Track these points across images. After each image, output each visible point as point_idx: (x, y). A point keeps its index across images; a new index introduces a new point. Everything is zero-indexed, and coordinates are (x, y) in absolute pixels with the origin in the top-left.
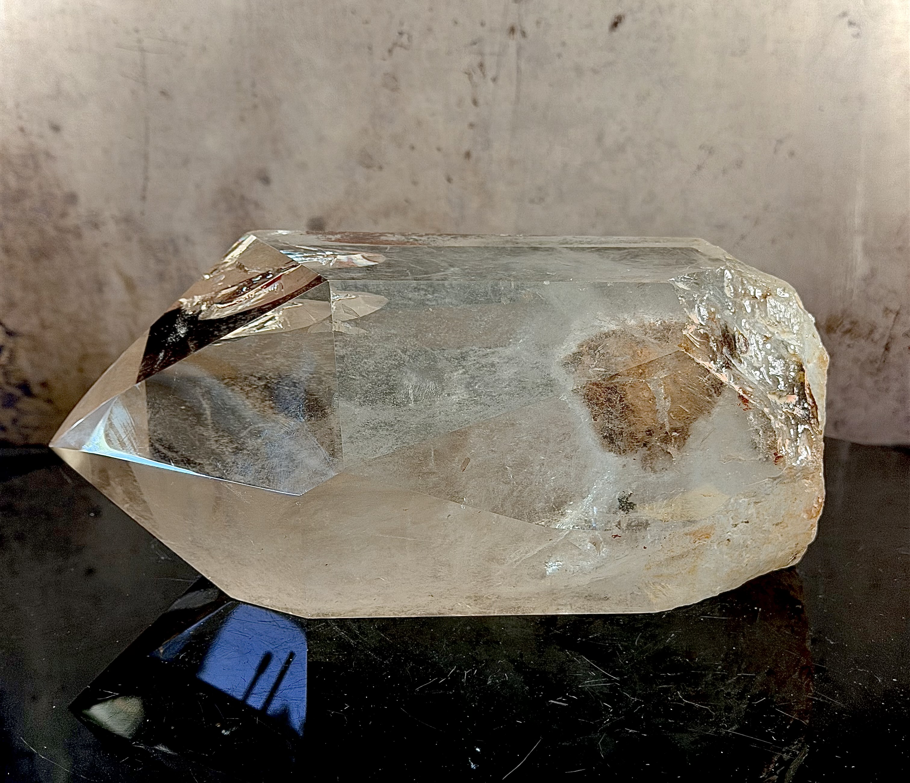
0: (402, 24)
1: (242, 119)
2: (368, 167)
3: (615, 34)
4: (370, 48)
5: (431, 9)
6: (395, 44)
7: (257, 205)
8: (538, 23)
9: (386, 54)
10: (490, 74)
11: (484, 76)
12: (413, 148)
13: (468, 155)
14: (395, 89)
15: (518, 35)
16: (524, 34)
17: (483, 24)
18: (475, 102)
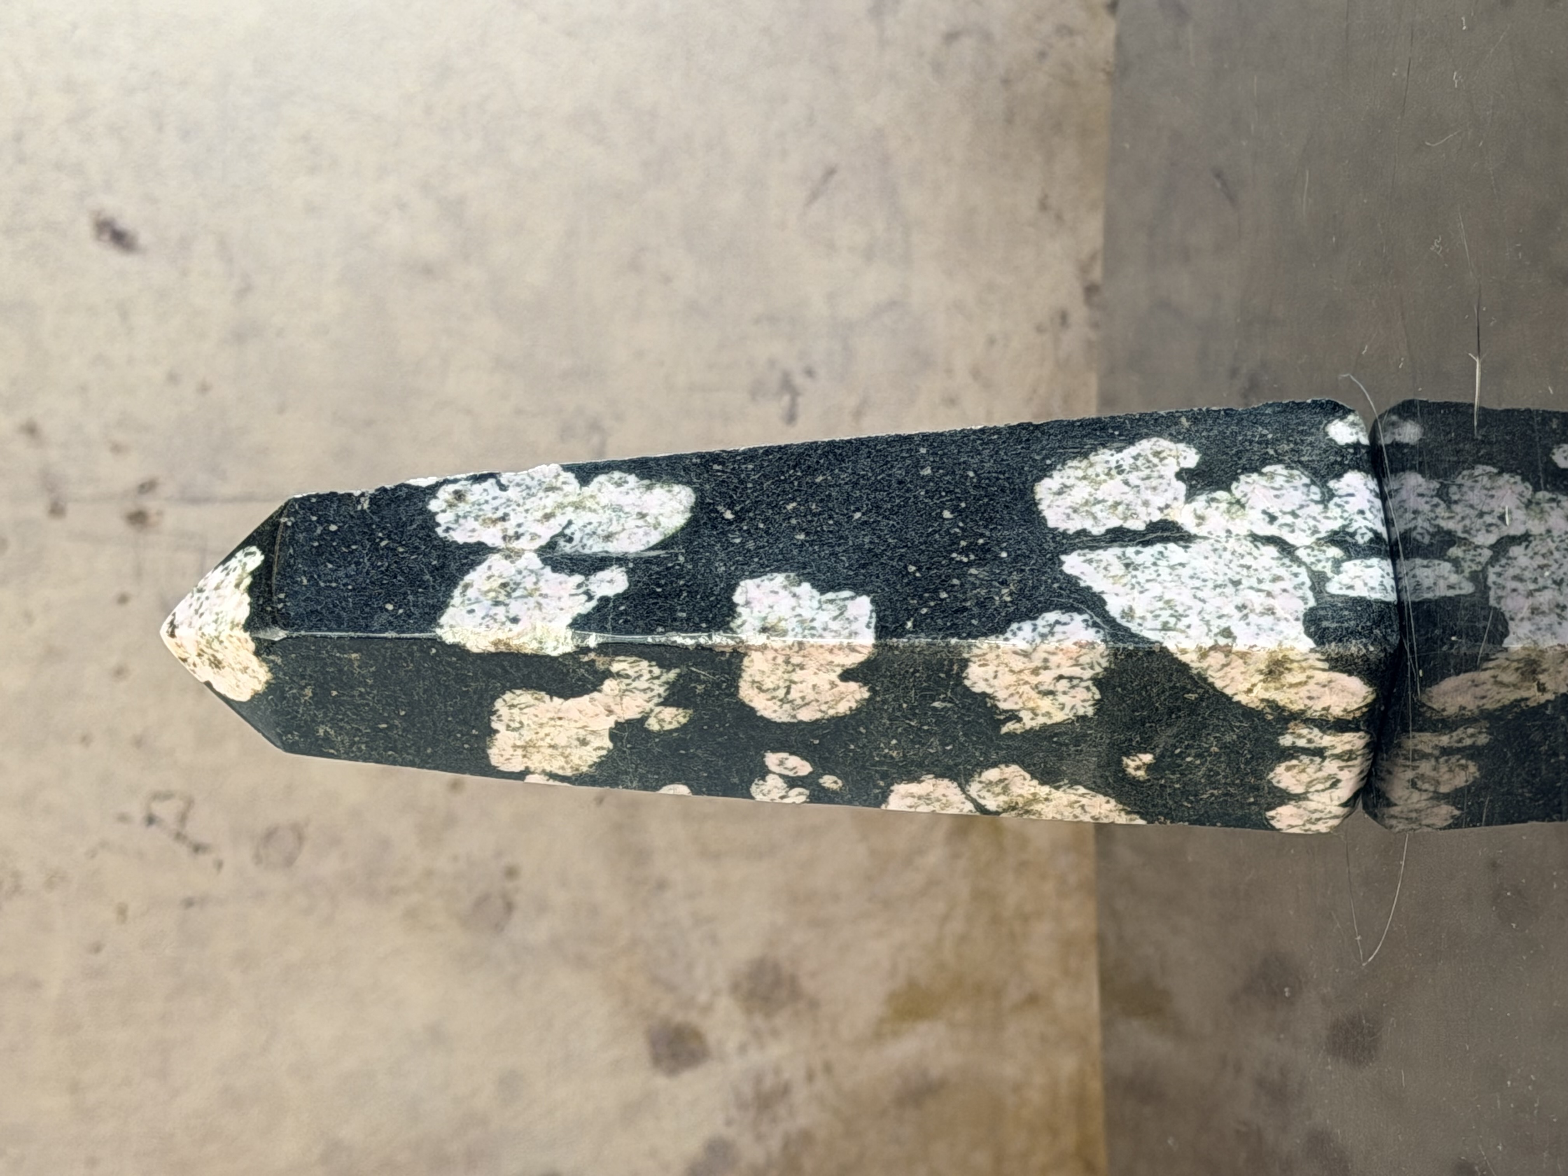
0: (123, 818)
2: (509, 907)
3: (144, 238)
4: (189, 903)
5: (85, 740)
6: (179, 836)
8: (117, 449)
9: (206, 859)
14: (299, 833)
15: (150, 504)
16: (147, 487)
17: (123, 599)
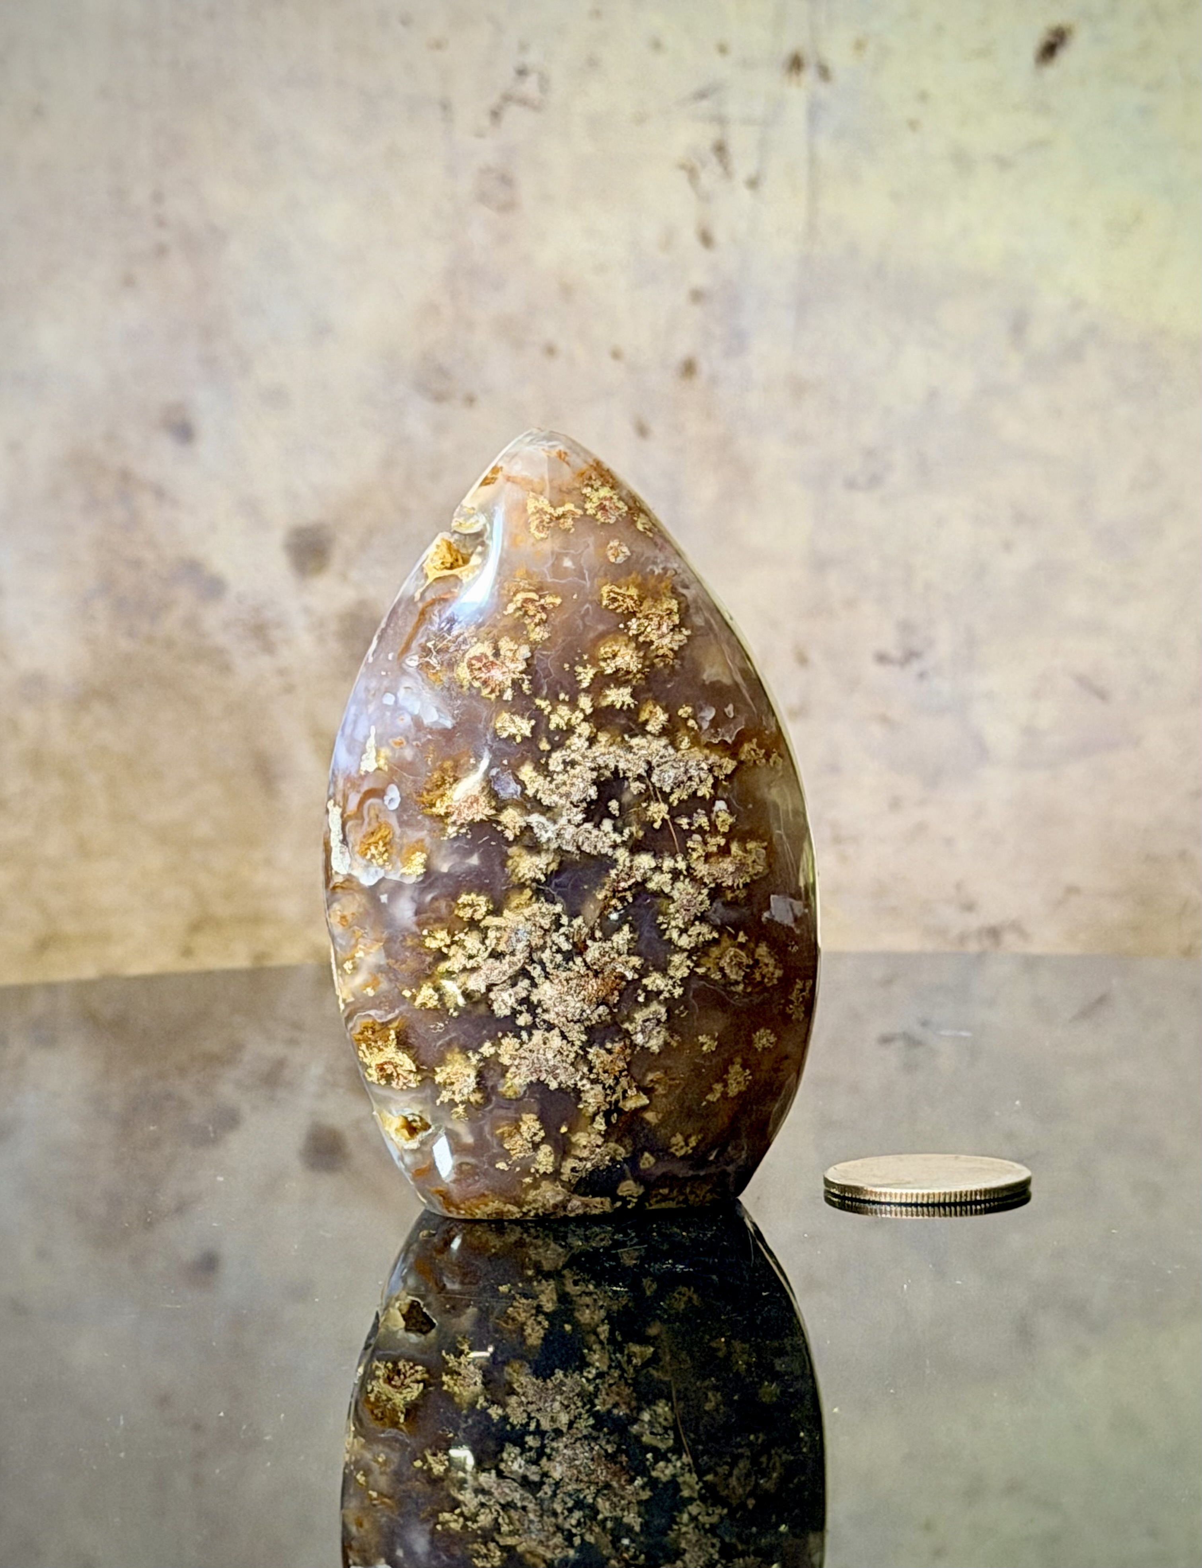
0: (523, 47)
1: (129, 282)
2: (439, 397)
3: (1051, 73)
4: (446, 106)
5: (596, 14)
6: (507, 98)
7: (160, 493)
8: (859, 46)
9: (486, 121)
10: (743, 168)
11: (727, 172)
12: (550, 351)
13: (689, 369)
14: (508, 207)
15: (809, 75)
16: (824, 73)
17: (723, 49)
18: (706, 239)
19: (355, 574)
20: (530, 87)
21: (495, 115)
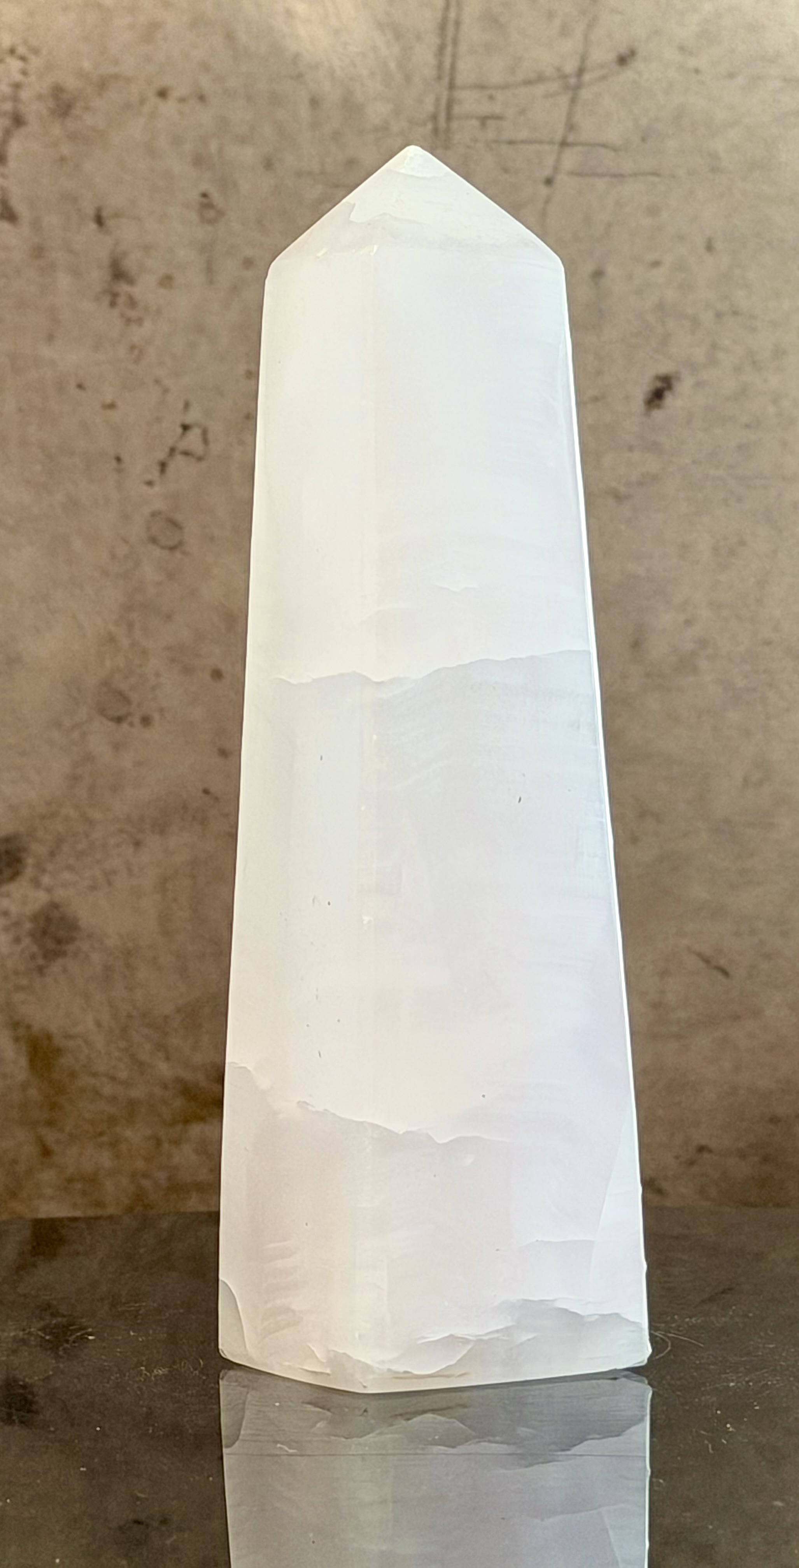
0: (187, 405)
2: (119, 720)
3: (657, 414)
4: (118, 459)
6: (172, 450)
19: (46, 880)
20: (193, 440)
21: (163, 466)
